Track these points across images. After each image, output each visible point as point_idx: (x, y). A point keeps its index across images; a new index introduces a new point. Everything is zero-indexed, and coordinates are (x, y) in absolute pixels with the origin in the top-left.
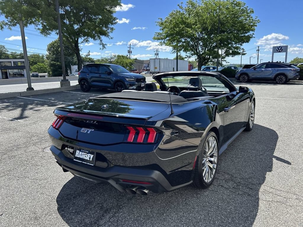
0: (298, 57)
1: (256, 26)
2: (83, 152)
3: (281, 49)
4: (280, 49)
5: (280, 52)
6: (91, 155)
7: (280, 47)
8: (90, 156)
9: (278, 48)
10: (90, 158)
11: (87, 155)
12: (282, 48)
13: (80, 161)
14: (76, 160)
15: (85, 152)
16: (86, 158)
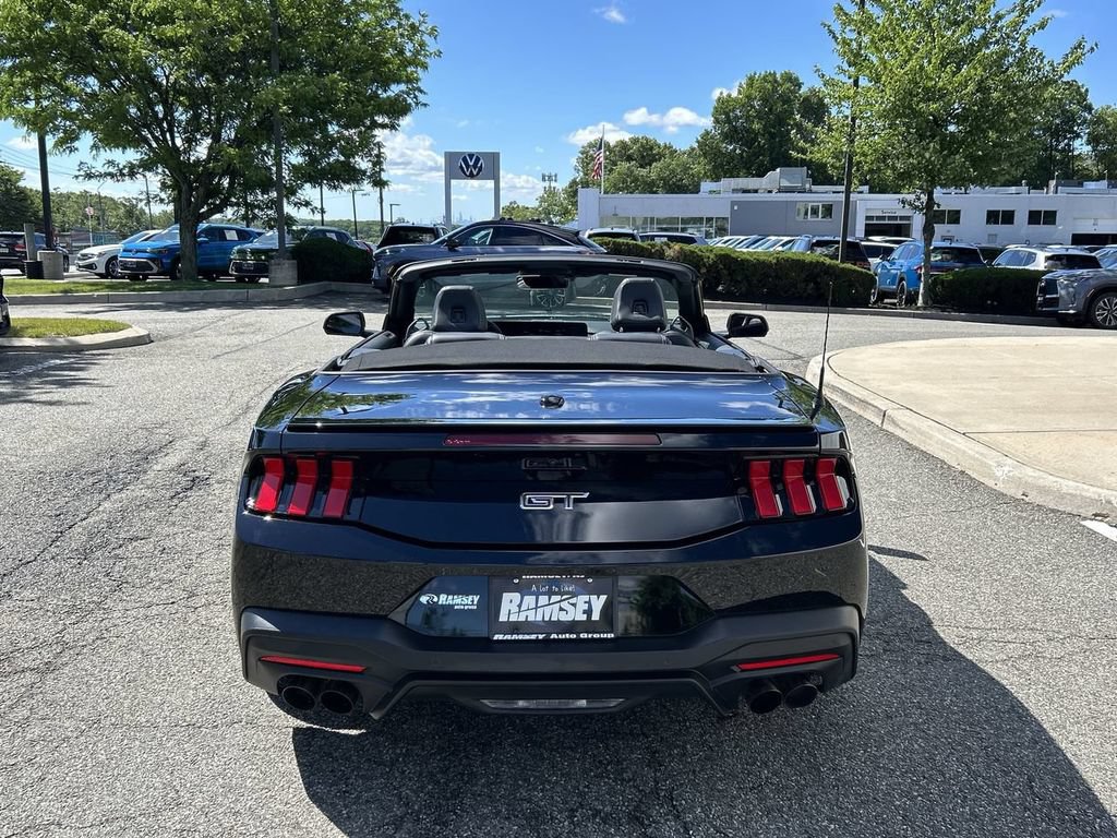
0: (515, 203)
1: (425, 66)
2: (544, 594)
3: (475, 166)
4: (471, 164)
5: (472, 176)
6: (593, 598)
7: (471, 156)
8: (589, 603)
9: (465, 160)
10: (589, 612)
11: (573, 601)
12: (478, 160)
13: (533, 637)
14: (508, 637)
15: (556, 594)
16: (564, 617)
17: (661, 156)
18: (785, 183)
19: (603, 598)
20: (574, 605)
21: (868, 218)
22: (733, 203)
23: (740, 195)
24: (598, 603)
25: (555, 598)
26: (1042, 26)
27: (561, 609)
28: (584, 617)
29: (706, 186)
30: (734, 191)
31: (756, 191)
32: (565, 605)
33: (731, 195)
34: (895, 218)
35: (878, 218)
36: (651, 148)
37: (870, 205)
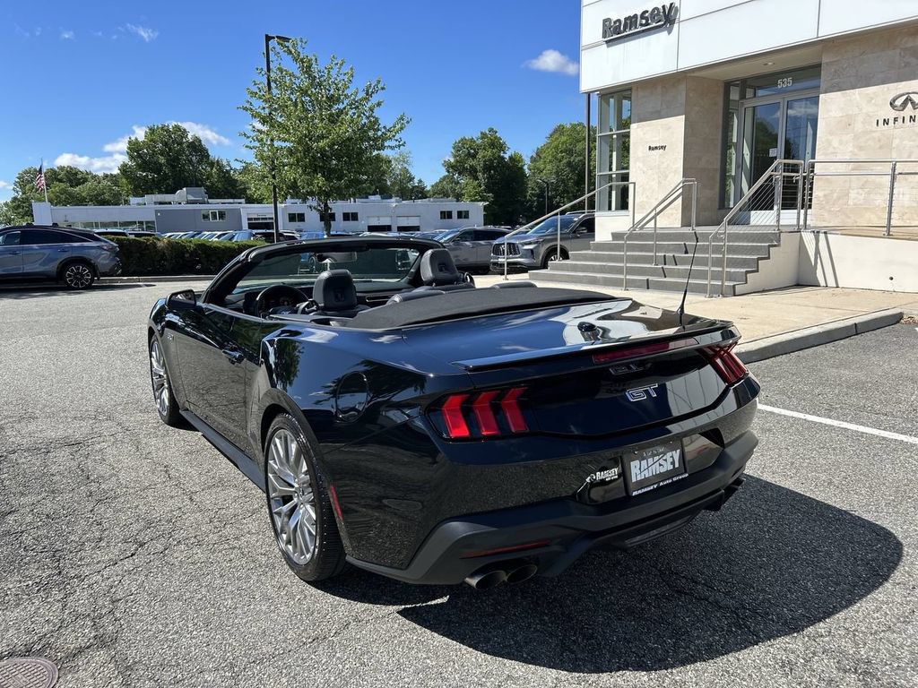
2: (650, 457)
6: (674, 452)
8: (672, 456)
11: (664, 458)
13: (652, 488)
14: (640, 492)
15: (656, 455)
16: (663, 470)
17: (85, 180)
18: (191, 198)
19: (678, 451)
20: (666, 460)
21: (249, 219)
22: (157, 211)
23: (158, 206)
24: (676, 454)
25: (656, 458)
26: (379, 104)
27: (660, 465)
28: (671, 467)
29: (133, 200)
30: (155, 203)
31: (170, 203)
32: (661, 462)
33: (153, 206)
34: (266, 219)
35: (255, 219)
36: (76, 174)
37: (249, 211)
